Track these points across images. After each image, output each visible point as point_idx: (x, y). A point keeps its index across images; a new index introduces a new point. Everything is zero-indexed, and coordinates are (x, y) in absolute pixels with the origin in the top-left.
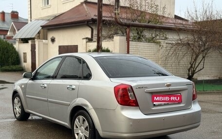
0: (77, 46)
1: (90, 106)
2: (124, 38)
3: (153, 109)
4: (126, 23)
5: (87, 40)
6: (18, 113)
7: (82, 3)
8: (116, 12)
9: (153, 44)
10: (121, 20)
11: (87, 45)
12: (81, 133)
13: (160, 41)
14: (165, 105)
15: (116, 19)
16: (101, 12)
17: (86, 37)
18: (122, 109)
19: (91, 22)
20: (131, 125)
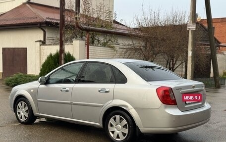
0: (26, 48)
1: (130, 106)
2: (83, 43)
3: (186, 106)
4: (86, 28)
5: (41, 43)
6: (23, 117)
7: (24, 4)
8: (77, 16)
9: (108, 48)
10: (82, 25)
11: (41, 49)
12: (117, 131)
13: (115, 45)
14: (192, 103)
15: (77, 23)
16: (64, 16)
17: (39, 40)
18: (166, 108)
19: (45, 25)
20: (174, 121)
